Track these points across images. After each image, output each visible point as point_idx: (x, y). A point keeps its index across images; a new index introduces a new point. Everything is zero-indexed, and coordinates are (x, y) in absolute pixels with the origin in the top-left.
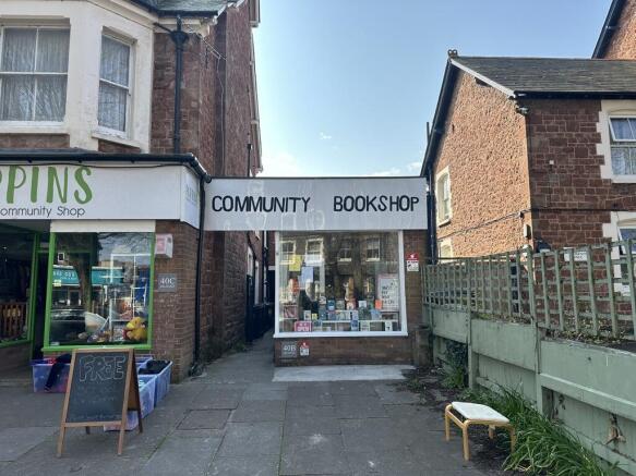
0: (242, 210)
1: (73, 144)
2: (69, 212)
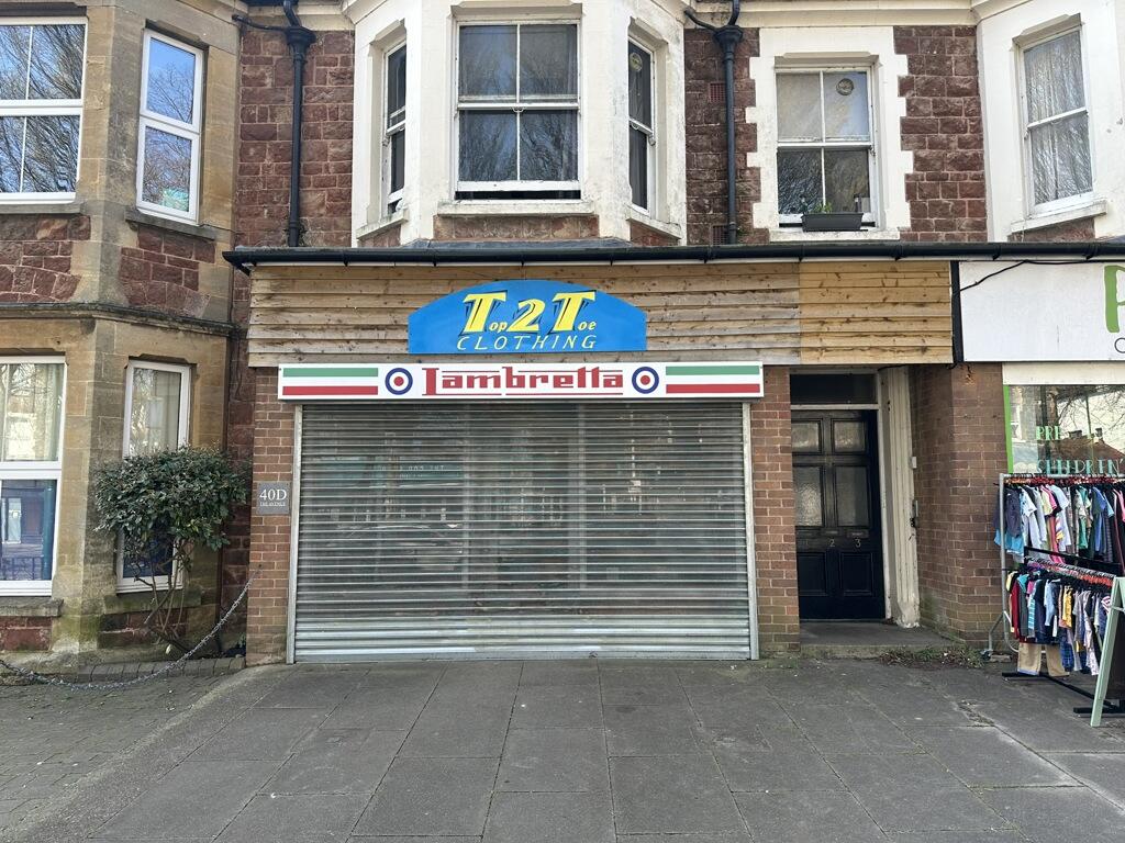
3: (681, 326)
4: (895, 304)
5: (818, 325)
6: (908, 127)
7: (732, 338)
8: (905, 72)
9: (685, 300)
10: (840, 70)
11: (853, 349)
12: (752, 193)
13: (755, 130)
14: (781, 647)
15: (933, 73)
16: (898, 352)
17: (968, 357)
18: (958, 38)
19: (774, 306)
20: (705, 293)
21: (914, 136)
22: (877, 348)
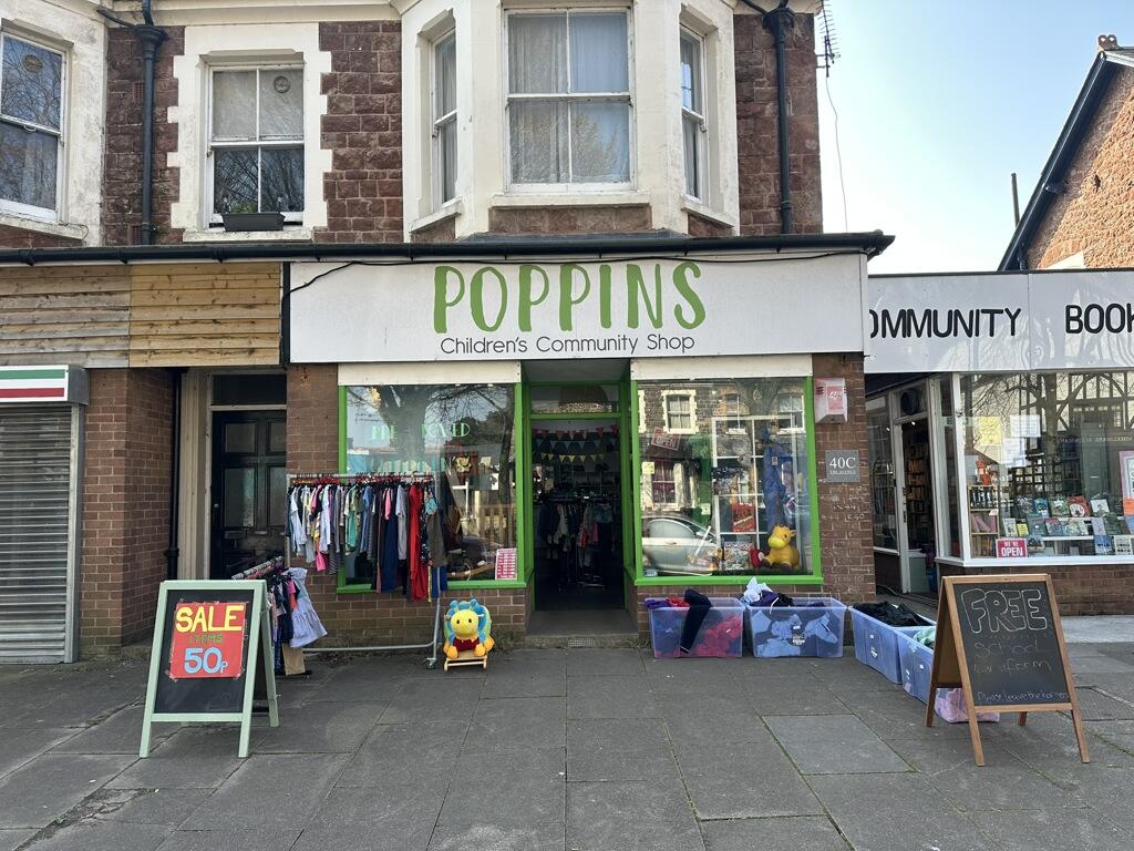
0: (894, 334)
1: (658, 222)
2: (668, 344)
3: (12, 329)
4: (224, 306)
5: (147, 328)
6: (328, 125)
7: (62, 341)
8: (328, 69)
9: (16, 303)
10: (276, 67)
11: (181, 351)
12: (172, 193)
13: (177, 129)
14: (102, 650)
15: (358, 70)
16: (226, 354)
17: (293, 359)
18: (386, 34)
19: (104, 309)
20: (36, 296)
21: (334, 134)
22: (204, 350)
